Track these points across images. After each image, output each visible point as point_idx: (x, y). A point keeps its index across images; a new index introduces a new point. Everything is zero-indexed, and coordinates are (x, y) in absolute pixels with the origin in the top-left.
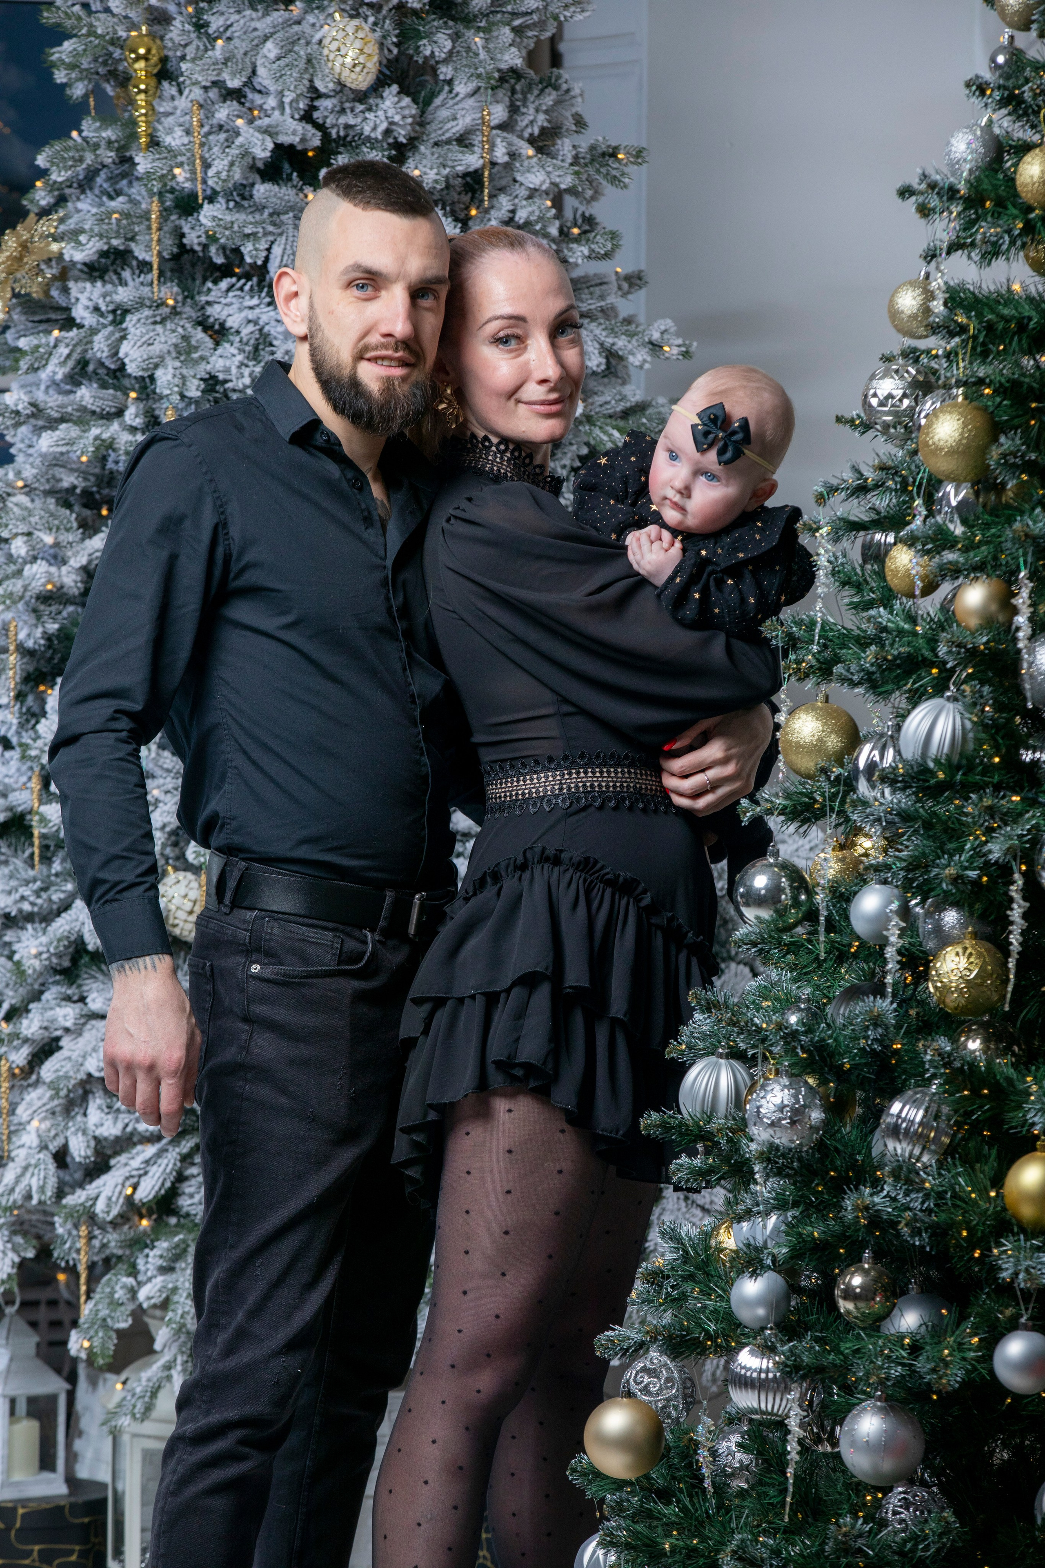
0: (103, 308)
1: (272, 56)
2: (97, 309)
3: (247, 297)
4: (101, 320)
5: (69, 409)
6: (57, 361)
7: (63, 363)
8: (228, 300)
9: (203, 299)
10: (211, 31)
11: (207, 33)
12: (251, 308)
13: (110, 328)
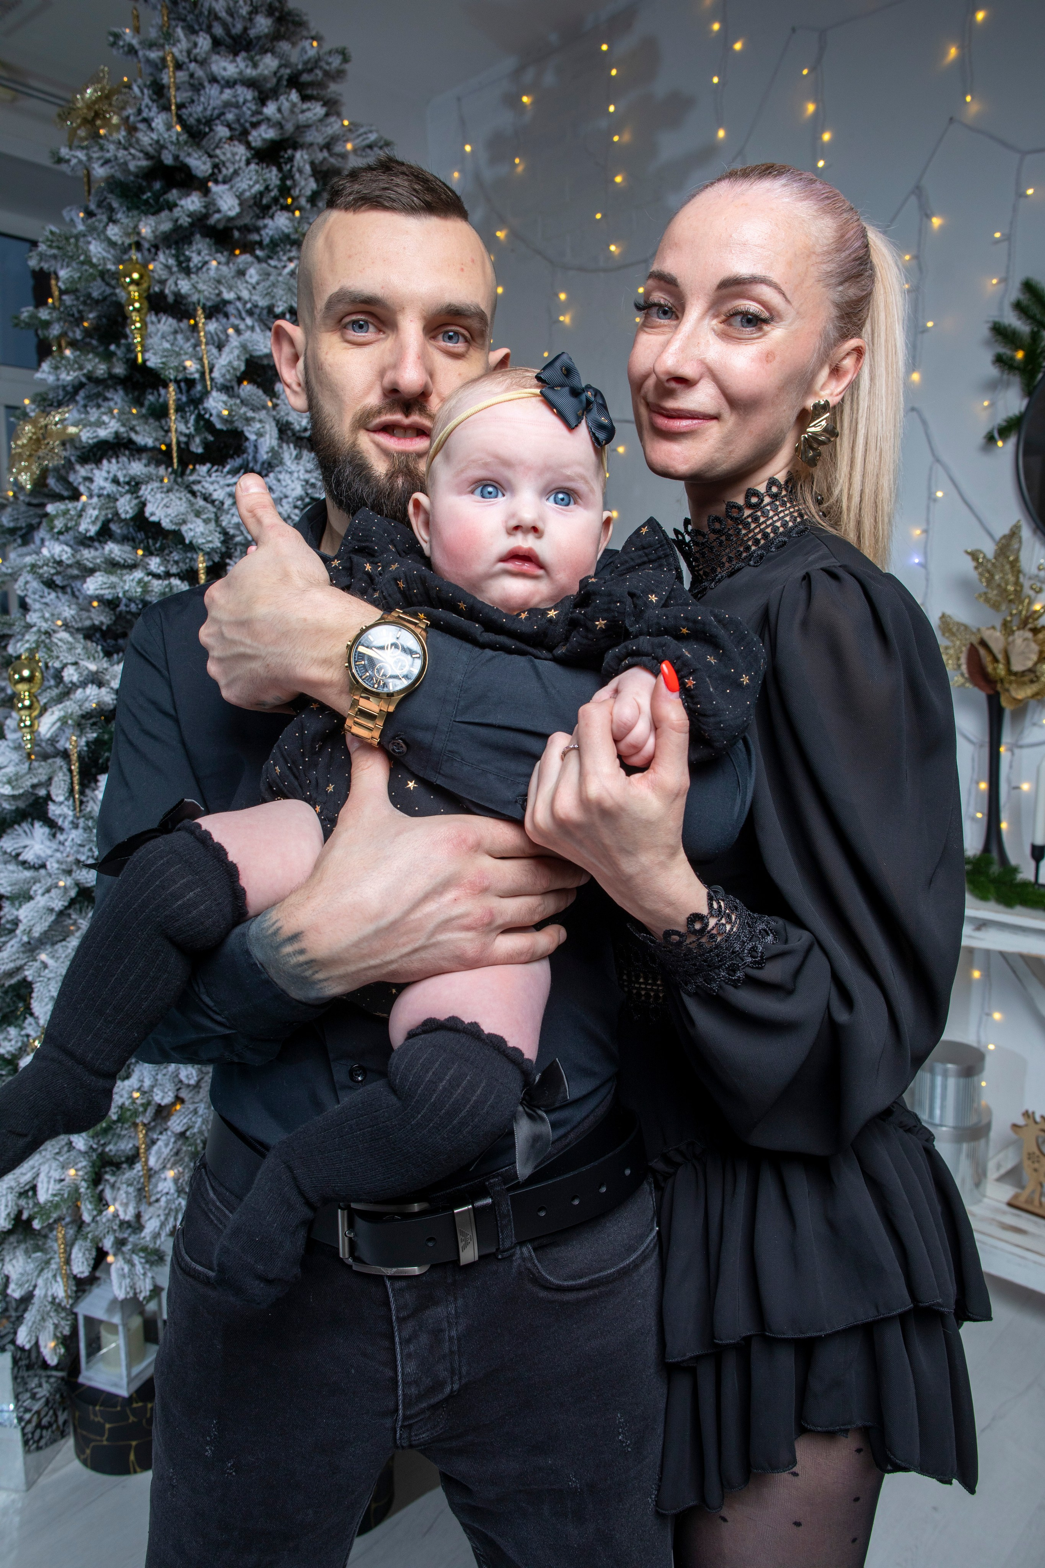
0: (121, 479)
1: (253, 281)
2: (115, 481)
3: (229, 476)
4: (120, 489)
5: (98, 561)
6: (89, 520)
7: (94, 523)
8: (213, 478)
9: (192, 478)
10: (192, 265)
11: (188, 267)
12: (229, 485)
13: (128, 497)
